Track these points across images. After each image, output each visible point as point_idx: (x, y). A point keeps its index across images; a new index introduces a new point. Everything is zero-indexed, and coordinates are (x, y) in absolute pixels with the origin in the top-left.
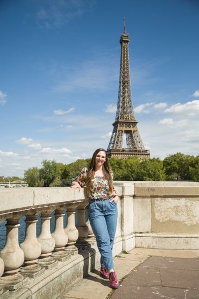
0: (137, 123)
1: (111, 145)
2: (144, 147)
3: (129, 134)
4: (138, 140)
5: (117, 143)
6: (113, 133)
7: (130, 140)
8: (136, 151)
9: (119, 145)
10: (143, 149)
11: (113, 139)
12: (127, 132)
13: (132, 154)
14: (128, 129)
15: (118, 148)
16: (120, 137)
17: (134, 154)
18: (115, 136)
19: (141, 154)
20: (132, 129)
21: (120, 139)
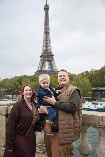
0: (54, 55)
1: (39, 68)
2: (57, 69)
3: (49, 62)
4: (54, 65)
5: (43, 67)
6: (40, 61)
7: (50, 65)
8: (53, 71)
9: (43, 68)
10: (57, 70)
11: (40, 65)
12: (48, 61)
13: (51, 73)
14: (48, 59)
15: (43, 70)
16: (44, 64)
17: (52, 73)
18: (41, 63)
19: (55, 73)
20: (51, 59)
21: (44, 65)
